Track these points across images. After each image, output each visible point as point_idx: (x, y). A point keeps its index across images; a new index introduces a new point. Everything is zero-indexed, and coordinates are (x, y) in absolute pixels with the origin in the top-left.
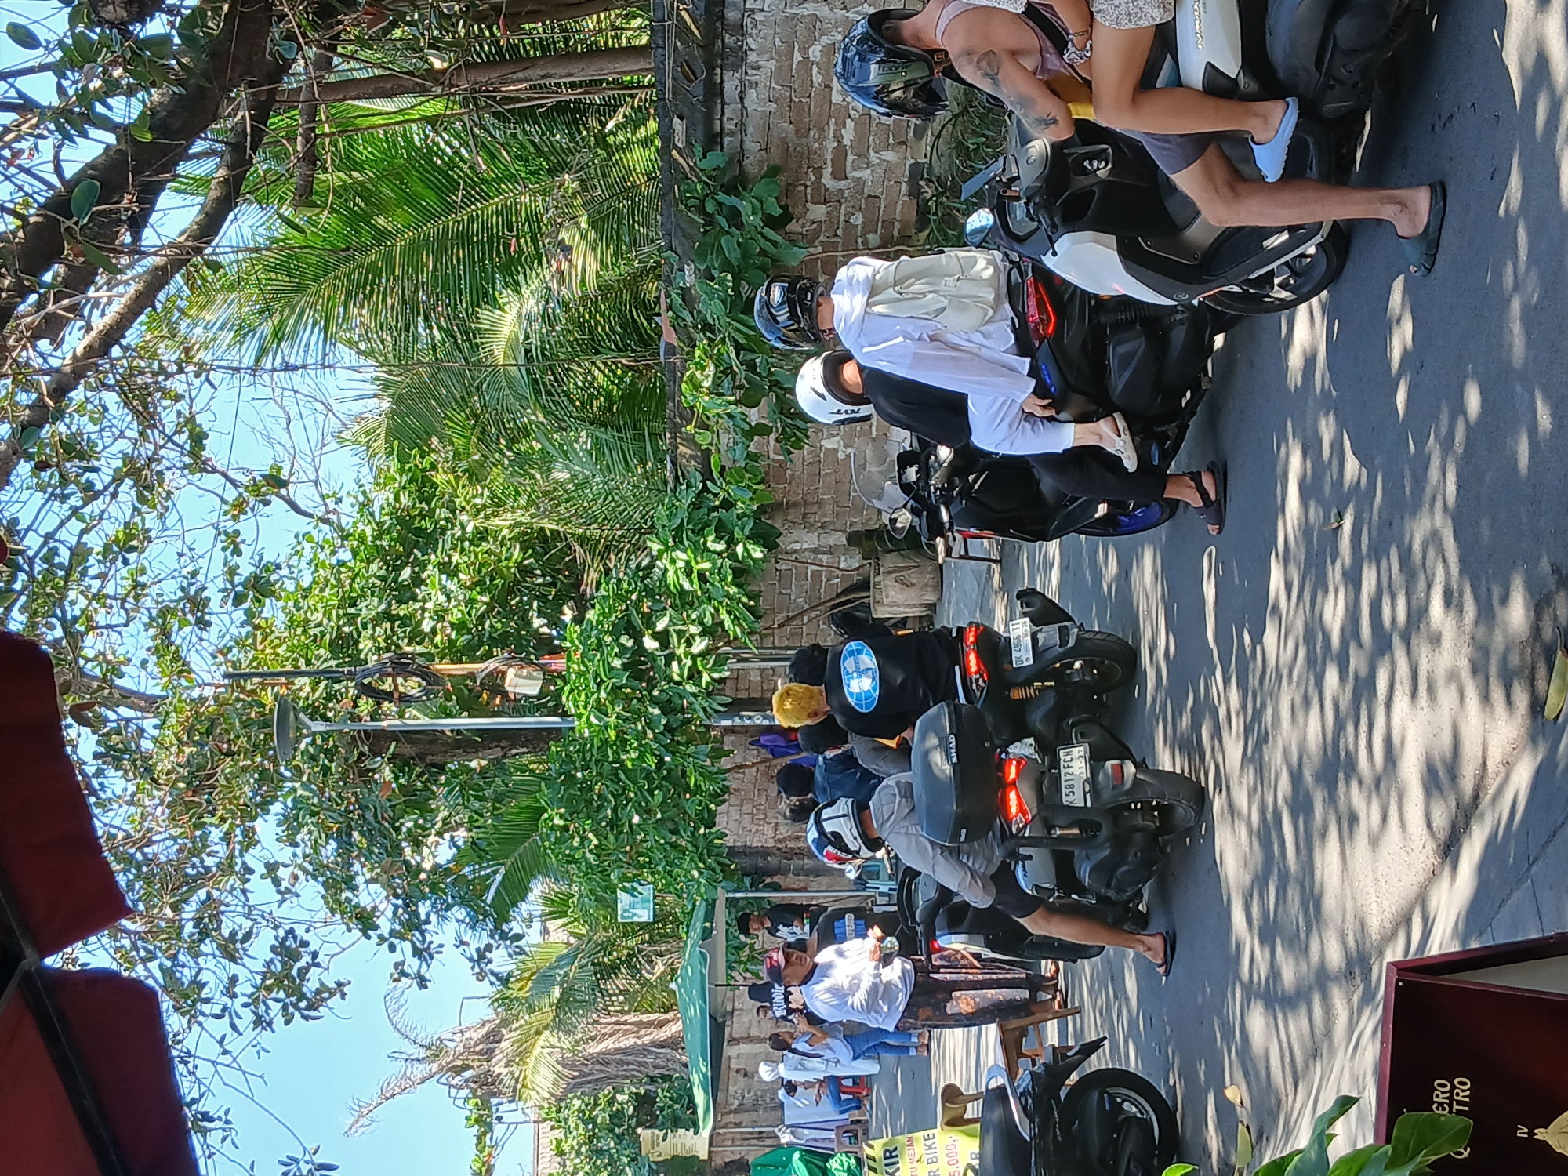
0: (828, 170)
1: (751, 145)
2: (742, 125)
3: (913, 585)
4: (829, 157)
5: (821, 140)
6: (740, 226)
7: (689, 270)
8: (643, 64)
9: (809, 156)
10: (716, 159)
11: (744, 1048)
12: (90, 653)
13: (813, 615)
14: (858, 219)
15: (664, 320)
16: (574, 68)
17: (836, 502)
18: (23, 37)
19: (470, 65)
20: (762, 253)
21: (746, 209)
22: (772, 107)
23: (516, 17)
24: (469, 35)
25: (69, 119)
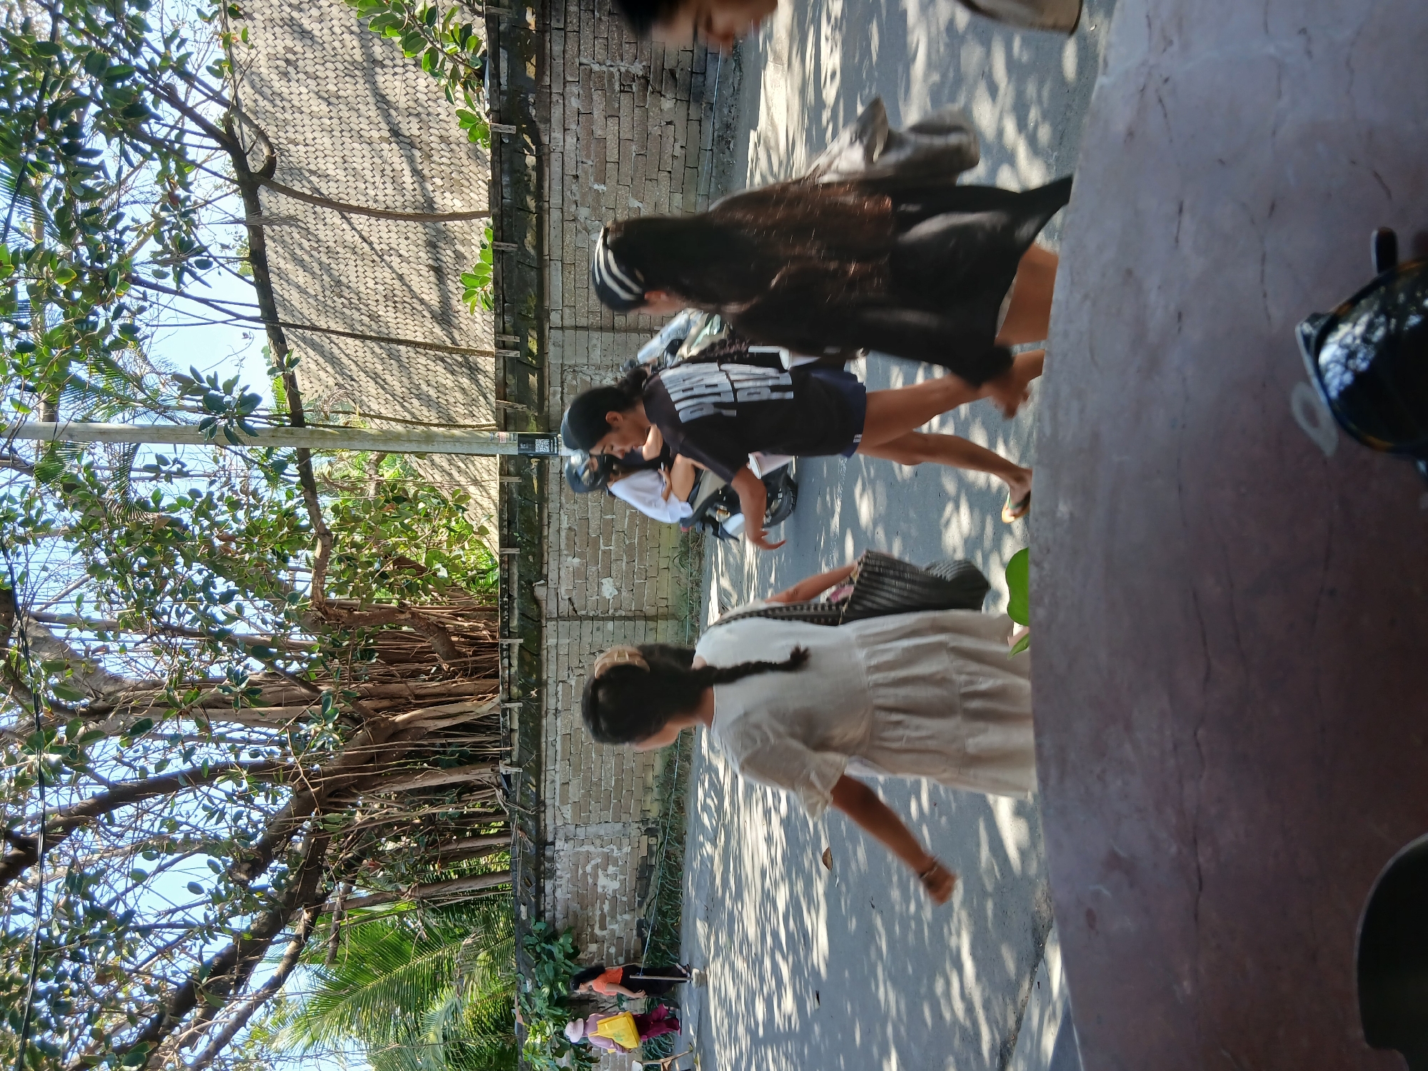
0: (597, 926)
1: (559, 915)
2: (554, 907)
4: (597, 919)
5: (593, 912)
6: (554, 960)
7: (529, 983)
8: (507, 879)
9: (588, 919)
10: (541, 926)
14: (613, 950)
15: (516, 1011)
16: (472, 883)
18: (195, 888)
19: (421, 886)
20: (565, 972)
21: (555, 950)
22: (569, 896)
23: (445, 860)
24: (423, 871)
25: (208, 930)
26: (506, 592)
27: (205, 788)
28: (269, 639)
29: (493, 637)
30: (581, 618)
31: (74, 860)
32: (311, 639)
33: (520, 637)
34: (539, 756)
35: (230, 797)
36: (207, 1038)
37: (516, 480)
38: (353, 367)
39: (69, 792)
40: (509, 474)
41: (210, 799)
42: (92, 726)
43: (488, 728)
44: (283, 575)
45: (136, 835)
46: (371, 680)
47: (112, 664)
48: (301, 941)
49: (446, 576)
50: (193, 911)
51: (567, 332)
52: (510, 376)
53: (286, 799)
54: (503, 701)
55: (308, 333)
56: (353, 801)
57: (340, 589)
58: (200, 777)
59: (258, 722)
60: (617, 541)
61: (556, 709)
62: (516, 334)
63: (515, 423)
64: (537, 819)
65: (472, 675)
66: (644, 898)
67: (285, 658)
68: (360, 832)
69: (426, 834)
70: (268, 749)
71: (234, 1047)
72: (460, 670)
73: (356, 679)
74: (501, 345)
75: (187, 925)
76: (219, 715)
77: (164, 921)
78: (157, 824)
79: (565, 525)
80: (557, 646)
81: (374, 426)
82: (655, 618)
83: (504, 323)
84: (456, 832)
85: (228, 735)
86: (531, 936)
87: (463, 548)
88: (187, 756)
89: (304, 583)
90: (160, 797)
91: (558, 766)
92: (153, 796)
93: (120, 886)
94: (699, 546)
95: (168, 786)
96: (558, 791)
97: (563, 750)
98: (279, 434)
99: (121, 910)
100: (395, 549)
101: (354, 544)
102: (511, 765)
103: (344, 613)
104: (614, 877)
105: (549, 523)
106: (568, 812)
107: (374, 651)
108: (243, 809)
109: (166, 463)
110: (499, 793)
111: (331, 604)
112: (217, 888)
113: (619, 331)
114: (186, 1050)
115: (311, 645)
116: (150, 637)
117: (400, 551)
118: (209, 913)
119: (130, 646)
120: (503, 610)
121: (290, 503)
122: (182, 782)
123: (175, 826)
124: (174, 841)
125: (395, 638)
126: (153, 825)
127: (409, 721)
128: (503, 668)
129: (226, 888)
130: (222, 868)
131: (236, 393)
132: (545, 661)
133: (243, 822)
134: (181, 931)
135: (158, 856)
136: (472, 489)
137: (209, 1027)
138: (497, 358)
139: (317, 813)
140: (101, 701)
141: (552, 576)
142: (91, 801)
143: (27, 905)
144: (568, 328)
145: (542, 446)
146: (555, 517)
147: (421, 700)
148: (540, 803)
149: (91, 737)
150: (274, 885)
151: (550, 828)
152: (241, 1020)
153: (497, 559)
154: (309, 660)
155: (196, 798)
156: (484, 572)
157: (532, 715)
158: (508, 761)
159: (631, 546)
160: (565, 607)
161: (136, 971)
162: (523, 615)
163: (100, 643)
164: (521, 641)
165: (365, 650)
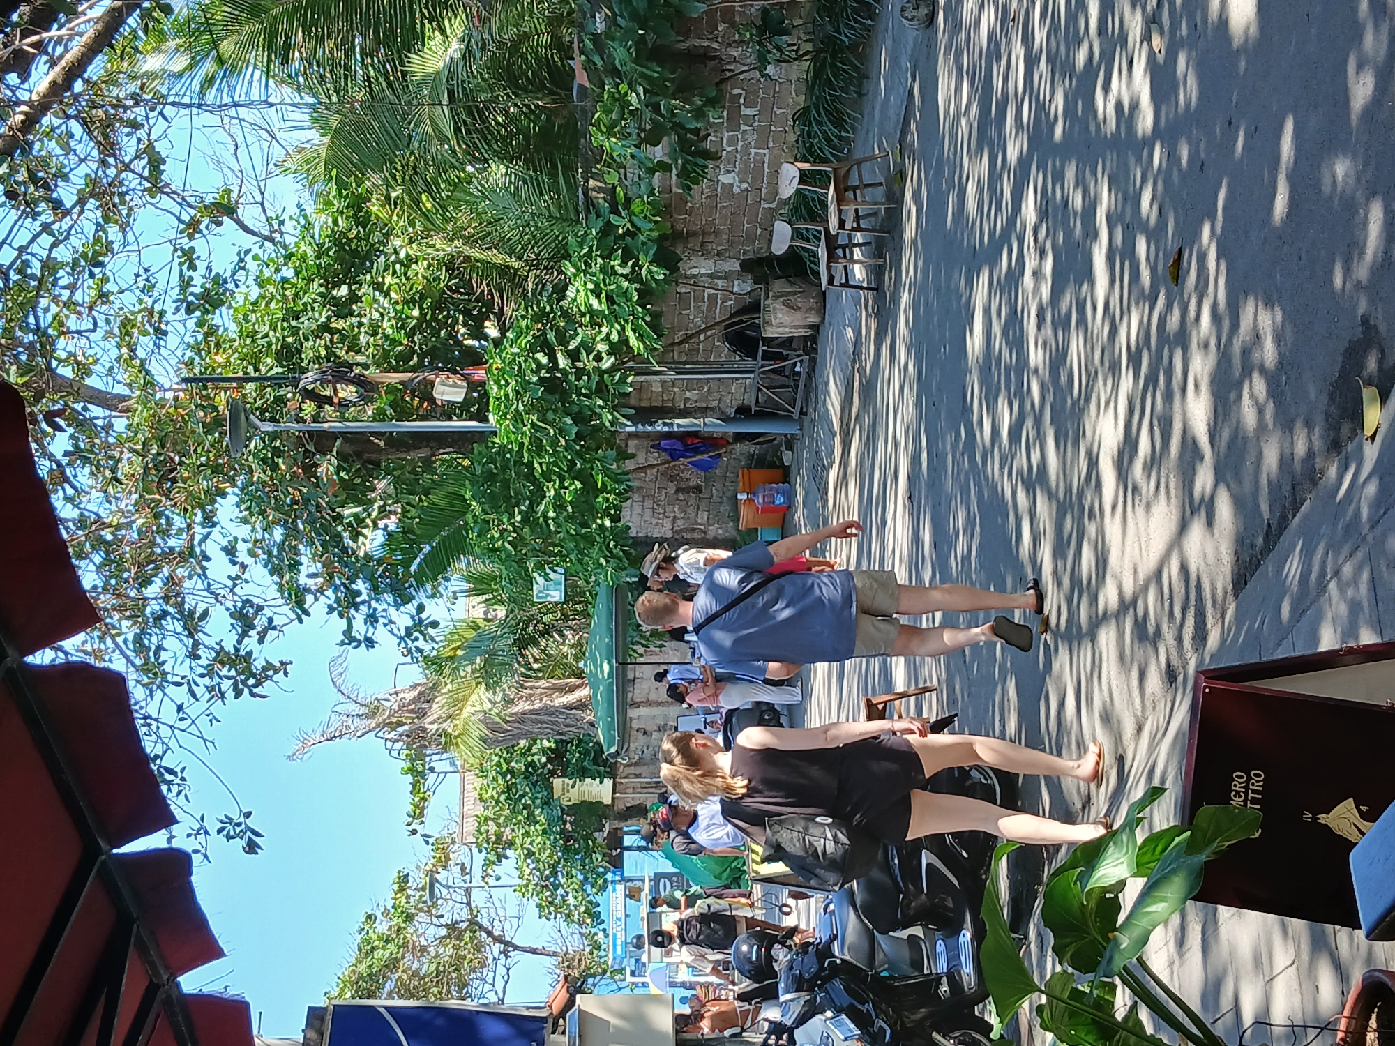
3: (799, 308)
7: (600, 17)
11: (643, 711)
12: (63, 355)
13: (709, 333)
15: (577, 63)
17: (731, 231)
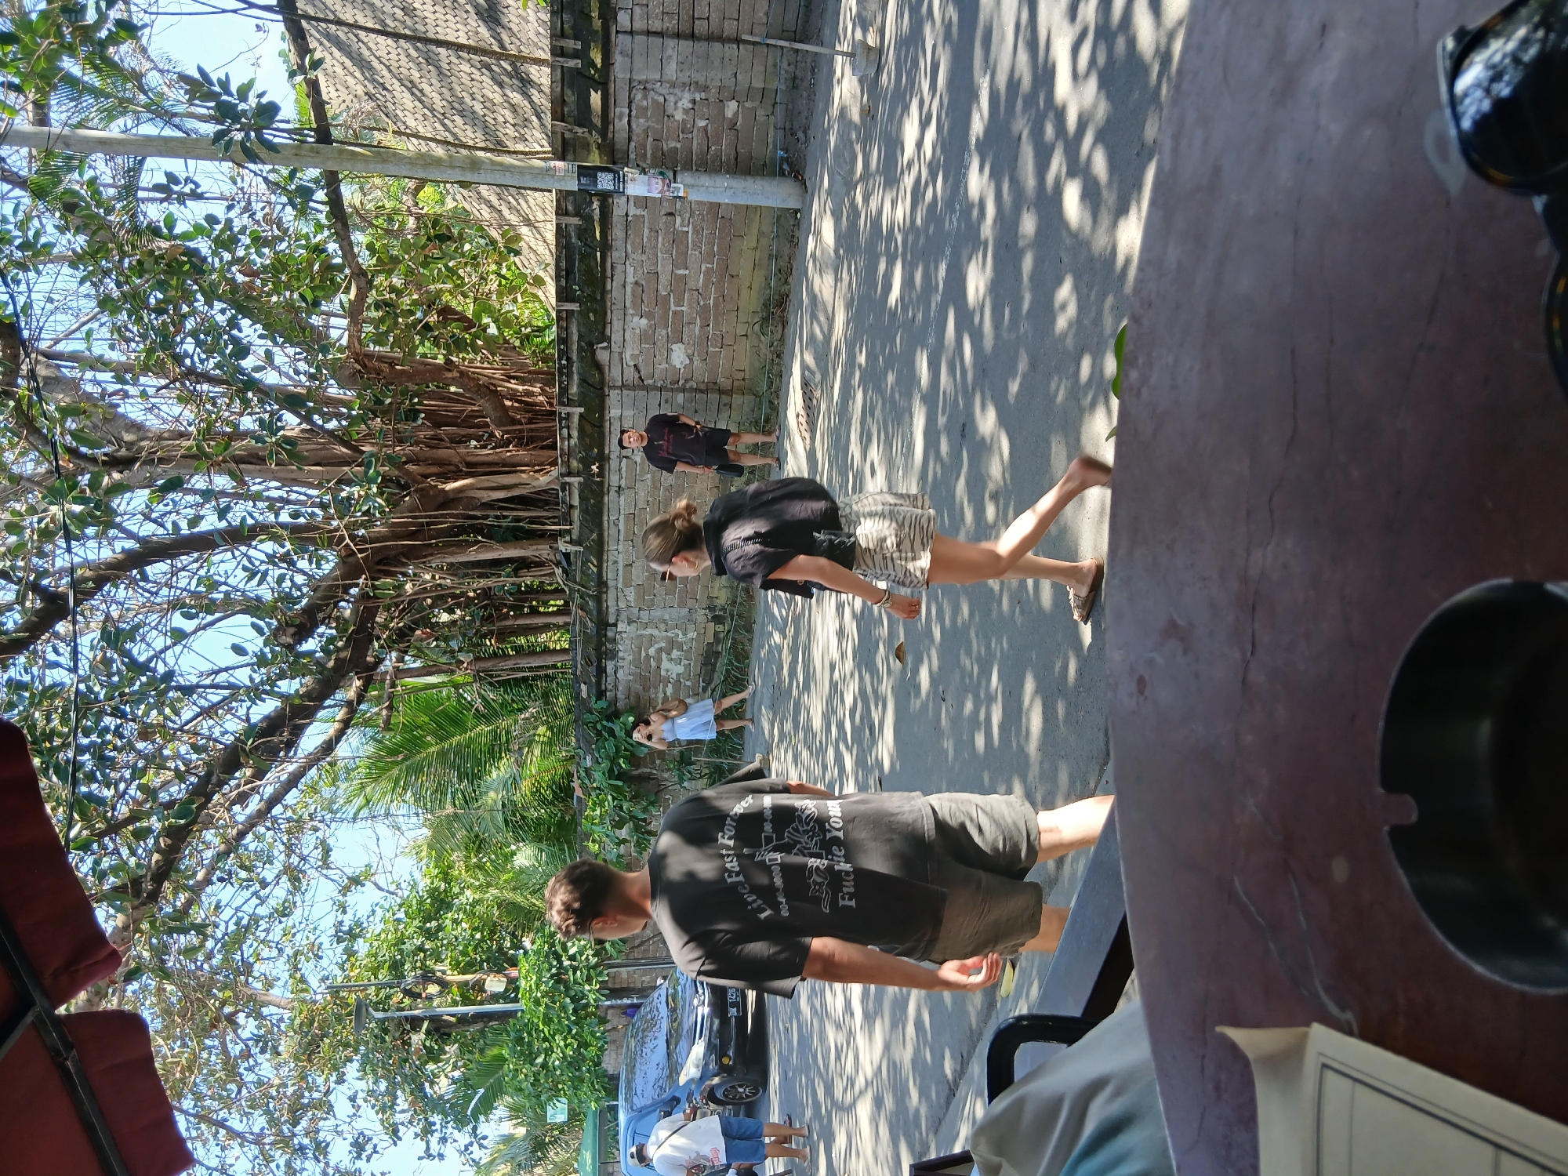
1: (619, 695)
2: (616, 687)
5: (656, 693)
6: (615, 736)
7: (588, 758)
8: (566, 657)
10: (602, 704)
12: (257, 974)
15: (576, 784)
16: (530, 660)
18: (239, 650)
19: (477, 659)
20: (626, 750)
21: (617, 729)
22: (631, 677)
23: (502, 635)
24: (479, 645)
25: (255, 693)
26: (564, 353)
27: (243, 549)
28: (304, 391)
29: (551, 405)
30: (647, 388)
31: (108, 617)
32: (350, 394)
33: (580, 406)
34: (601, 535)
35: (271, 559)
36: (257, 797)
37: (575, 221)
38: (385, 72)
39: (97, 545)
40: (567, 214)
41: (249, 559)
42: (116, 476)
43: (547, 502)
44: (316, 320)
45: (172, 593)
46: (417, 443)
47: (133, 410)
48: (351, 707)
49: (496, 333)
50: (237, 673)
51: (638, 38)
52: (568, 92)
53: (332, 564)
54: (562, 475)
55: (333, 28)
56: (403, 570)
57: (379, 339)
58: (238, 536)
59: (296, 482)
60: (690, 300)
61: (619, 487)
62: (576, 38)
63: (574, 152)
64: (598, 600)
65: (527, 444)
66: (709, 684)
67: (322, 415)
68: (410, 603)
69: (481, 608)
70: (309, 510)
71: (286, 807)
72: (514, 438)
73: (401, 441)
74: (557, 52)
75: (230, 686)
76: (254, 471)
77: (208, 682)
78: (194, 582)
79: (630, 279)
80: (621, 418)
81: (411, 148)
82: (729, 392)
83: (562, 24)
84: (512, 608)
85: (266, 494)
86: (592, 714)
87: (515, 301)
88: (222, 513)
89: (339, 330)
90: (196, 555)
91: (621, 547)
92: (187, 554)
93: (159, 643)
94: (783, 311)
95: (204, 543)
96: (621, 573)
97: (627, 531)
98: (303, 153)
99: (161, 669)
100: (439, 297)
101: (393, 289)
102: (571, 542)
103: (385, 367)
104: (679, 661)
105: (612, 275)
106: (631, 595)
107: (420, 411)
108: (285, 571)
109: (177, 182)
110: (558, 571)
111: (370, 356)
112: (261, 650)
113: (699, 39)
114: (237, 808)
115: (350, 401)
116: (173, 382)
117: (446, 297)
118: (255, 675)
119: (151, 391)
120: (561, 374)
121: (319, 237)
122: (218, 540)
123: (214, 585)
124: (213, 601)
125: (443, 399)
126: (189, 584)
127: (460, 490)
128: (562, 439)
129: (272, 651)
130: (266, 630)
131: (253, 101)
132: (607, 433)
133: (287, 584)
134: (226, 692)
135: (196, 616)
136: (524, 231)
137: (260, 786)
138: (553, 68)
139: (366, 579)
140: (124, 449)
141: (616, 337)
142: (120, 556)
143: (62, 660)
144: (638, 33)
145: (605, 182)
146: (619, 268)
147: (473, 468)
148: (602, 584)
149: (118, 489)
150: (322, 650)
151: (612, 610)
152: (293, 781)
153: (554, 315)
154: (349, 417)
155: (234, 557)
156: (540, 330)
157: (593, 491)
158: (568, 538)
159: (707, 306)
160: (630, 375)
161: (181, 729)
162: (583, 381)
163: (119, 386)
164: (582, 410)
165: (410, 410)
